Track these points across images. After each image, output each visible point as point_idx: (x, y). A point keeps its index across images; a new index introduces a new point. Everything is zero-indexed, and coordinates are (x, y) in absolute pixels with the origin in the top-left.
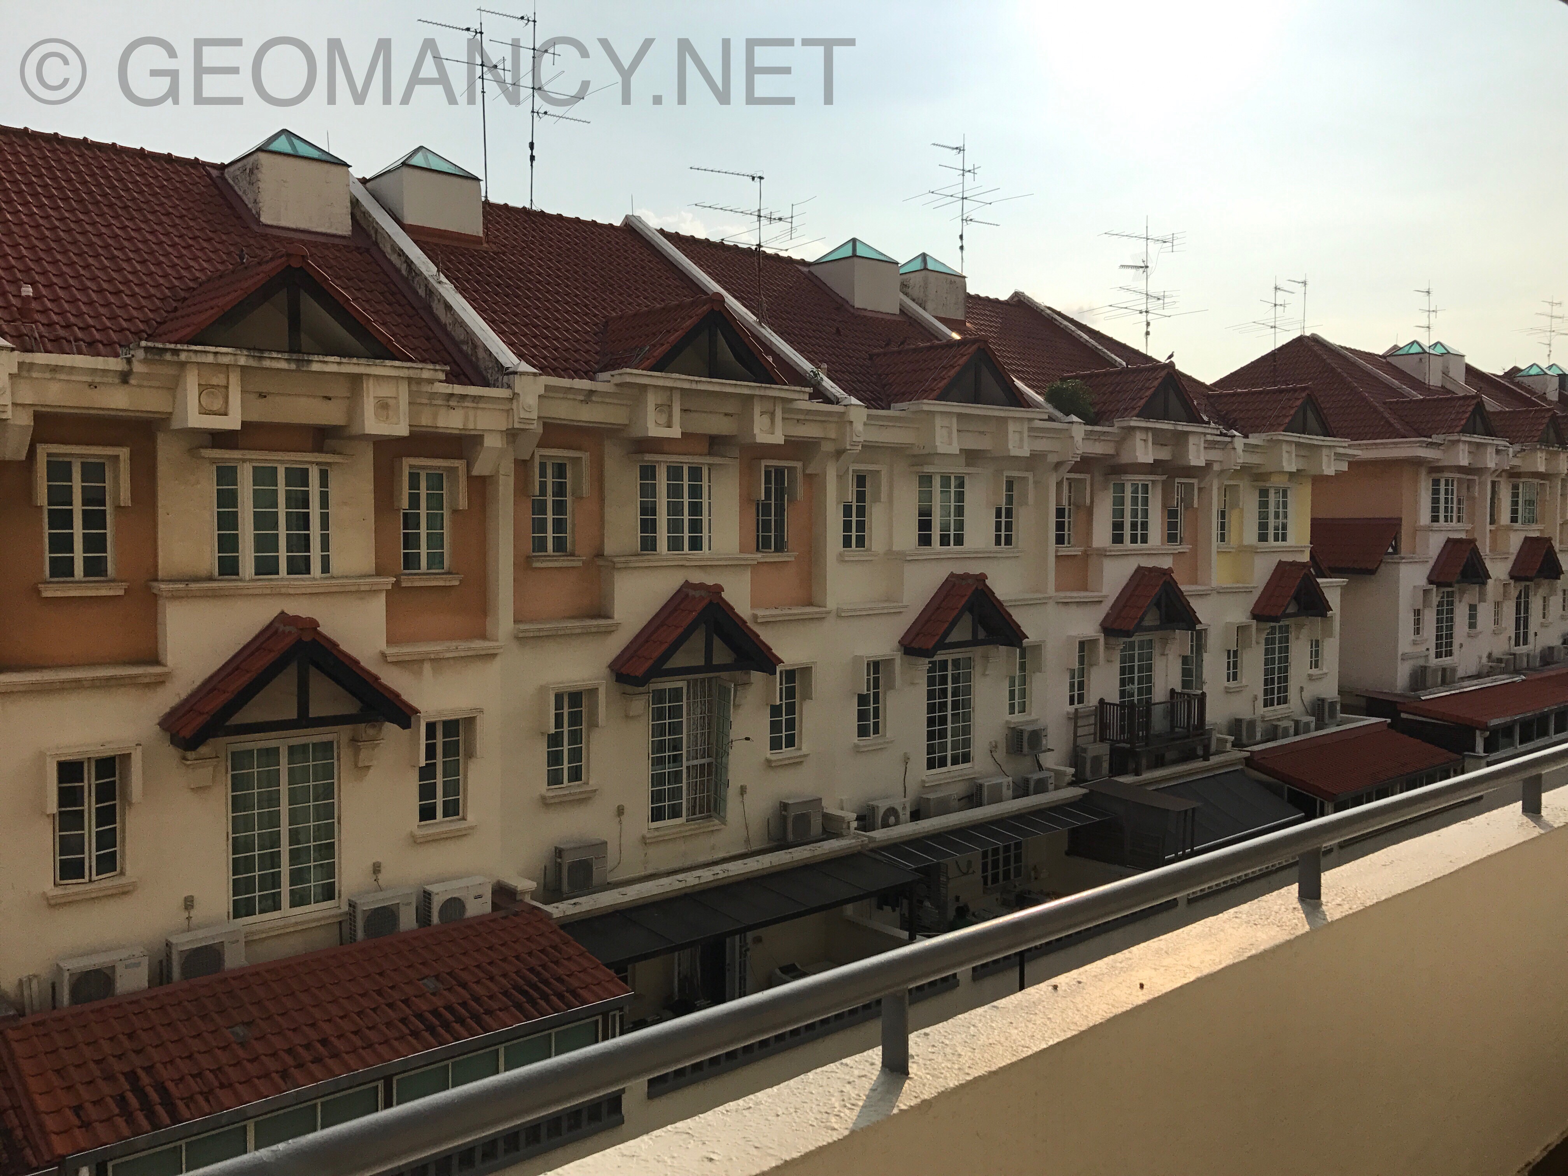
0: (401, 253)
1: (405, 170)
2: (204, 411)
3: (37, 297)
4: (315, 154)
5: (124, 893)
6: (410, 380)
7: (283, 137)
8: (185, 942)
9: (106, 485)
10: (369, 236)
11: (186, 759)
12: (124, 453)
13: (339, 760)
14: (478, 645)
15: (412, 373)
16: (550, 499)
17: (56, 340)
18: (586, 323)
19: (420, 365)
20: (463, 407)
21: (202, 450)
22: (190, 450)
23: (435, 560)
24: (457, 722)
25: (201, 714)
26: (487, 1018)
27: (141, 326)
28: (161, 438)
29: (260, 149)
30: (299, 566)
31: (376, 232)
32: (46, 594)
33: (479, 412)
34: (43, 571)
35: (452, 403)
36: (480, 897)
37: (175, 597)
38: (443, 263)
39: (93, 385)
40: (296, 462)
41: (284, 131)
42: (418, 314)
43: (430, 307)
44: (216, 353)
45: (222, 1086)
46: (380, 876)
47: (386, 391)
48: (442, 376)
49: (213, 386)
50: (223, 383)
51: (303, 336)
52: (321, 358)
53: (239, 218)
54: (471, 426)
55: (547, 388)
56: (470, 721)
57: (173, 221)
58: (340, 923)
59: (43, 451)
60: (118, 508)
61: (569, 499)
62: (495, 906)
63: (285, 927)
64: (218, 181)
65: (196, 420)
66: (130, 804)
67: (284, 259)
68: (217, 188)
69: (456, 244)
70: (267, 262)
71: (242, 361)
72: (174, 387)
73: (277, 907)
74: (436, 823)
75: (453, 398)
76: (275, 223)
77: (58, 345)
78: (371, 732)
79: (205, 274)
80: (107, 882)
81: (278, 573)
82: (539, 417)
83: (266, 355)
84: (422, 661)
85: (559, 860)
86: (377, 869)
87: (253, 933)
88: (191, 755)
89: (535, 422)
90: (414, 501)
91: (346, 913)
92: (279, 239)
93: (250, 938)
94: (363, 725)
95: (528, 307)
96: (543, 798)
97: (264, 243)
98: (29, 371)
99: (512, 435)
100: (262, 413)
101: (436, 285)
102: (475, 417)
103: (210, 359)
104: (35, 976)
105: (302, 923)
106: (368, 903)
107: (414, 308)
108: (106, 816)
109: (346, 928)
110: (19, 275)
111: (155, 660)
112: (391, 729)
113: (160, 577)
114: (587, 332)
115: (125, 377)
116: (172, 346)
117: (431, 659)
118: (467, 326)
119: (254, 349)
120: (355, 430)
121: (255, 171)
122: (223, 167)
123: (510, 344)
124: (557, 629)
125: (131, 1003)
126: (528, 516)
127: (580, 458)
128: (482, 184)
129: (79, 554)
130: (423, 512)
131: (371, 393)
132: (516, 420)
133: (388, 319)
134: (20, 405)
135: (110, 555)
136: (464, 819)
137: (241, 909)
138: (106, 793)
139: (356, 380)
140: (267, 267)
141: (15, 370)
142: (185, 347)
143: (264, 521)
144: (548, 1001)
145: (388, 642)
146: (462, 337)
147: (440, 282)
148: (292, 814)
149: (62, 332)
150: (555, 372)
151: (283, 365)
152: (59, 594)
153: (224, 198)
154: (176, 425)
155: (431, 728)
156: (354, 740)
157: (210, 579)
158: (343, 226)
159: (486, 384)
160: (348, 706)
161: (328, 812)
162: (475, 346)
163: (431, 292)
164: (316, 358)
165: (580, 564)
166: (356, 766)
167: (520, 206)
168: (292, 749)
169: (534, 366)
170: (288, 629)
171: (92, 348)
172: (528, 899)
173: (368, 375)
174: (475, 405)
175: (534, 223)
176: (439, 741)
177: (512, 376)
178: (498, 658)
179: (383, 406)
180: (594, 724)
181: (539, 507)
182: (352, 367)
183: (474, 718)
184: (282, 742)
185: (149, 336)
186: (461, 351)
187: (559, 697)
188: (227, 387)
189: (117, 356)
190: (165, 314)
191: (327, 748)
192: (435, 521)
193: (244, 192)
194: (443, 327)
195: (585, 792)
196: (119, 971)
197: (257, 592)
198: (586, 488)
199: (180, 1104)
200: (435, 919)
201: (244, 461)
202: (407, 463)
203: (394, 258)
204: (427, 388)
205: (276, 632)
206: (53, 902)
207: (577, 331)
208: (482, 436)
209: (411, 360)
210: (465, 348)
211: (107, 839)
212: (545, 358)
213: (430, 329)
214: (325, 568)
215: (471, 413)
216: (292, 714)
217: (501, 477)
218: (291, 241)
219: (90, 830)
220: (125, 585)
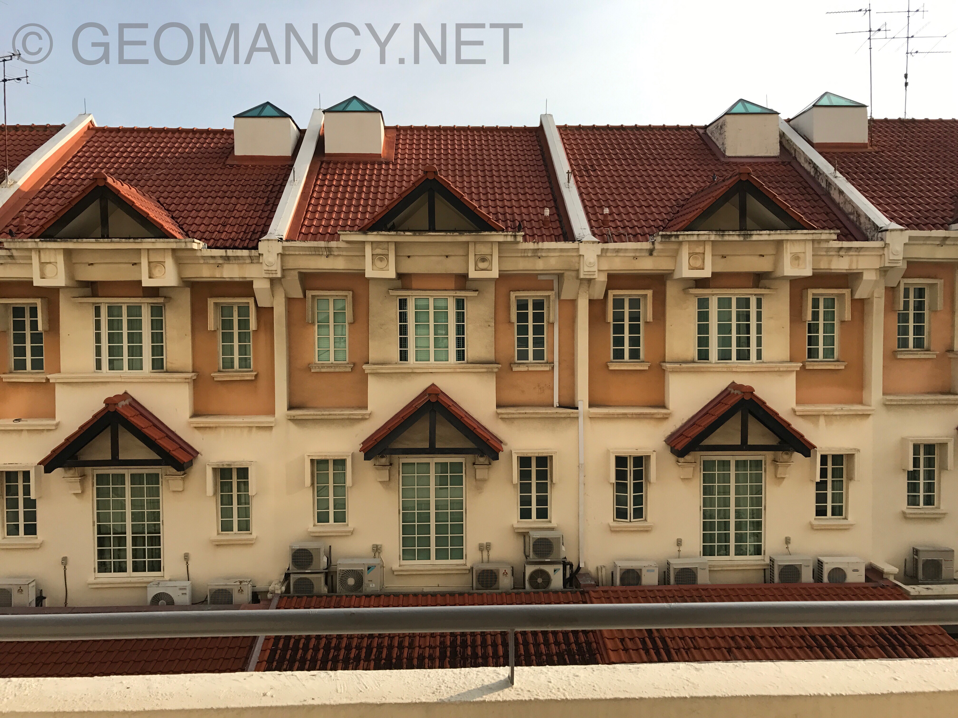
0: (811, 162)
1: (815, 109)
2: (692, 268)
3: (611, 214)
4: (759, 110)
5: (647, 531)
6: (813, 241)
7: (740, 104)
8: (678, 564)
9: (641, 310)
10: (791, 154)
11: (678, 462)
12: (649, 293)
13: (765, 471)
14: (857, 408)
15: (815, 237)
16: (911, 313)
17: (619, 235)
18: (944, 191)
19: (820, 231)
20: (849, 256)
21: (690, 290)
22: (684, 290)
23: (829, 353)
24: (841, 456)
25: (687, 437)
26: (859, 649)
27: (660, 223)
28: (669, 284)
29: (726, 114)
30: (743, 356)
31: (795, 150)
32: (611, 368)
33: (860, 258)
34: (610, 357)
35: (841, 253)
36: (857, 571)
37: (674, 371)
38: (838, 163)
39: (635, 258)
40: (743, 294)
41: (741, 100)
42: (821, 198)
43: (829, 194)
44: (698, 235)
45: (695, 648)
46: (790, 546)
47: (797, 249)
48: (835, 237)
49: (697, 253)
50: (702, 251)
51: (747, 218)
52: (758, 232)
53: (714, 155)
54: (854, 267)
55: (911, 238)
56: (851, 456)
57: (678, 162)
58: (765, 569)
59: (611, 293)
60: (646, 323)
61: (926, 312)
62: (867, 579)
63: (732, 566)
64: (704, 136)
65: (687, 273)
66: (650, 483)
67: (737, 176)
68: (703, 140)
69: (849, 150)
70: (728, 179)
71: (713, 238)
72: (675, 255)
73: (727, 554)
74: (827, 519)
75: (843, 250)
76: (734, 155)
77: (620, 238)
78: (785, 457)
79: (695, 190)
80: (637, 523)
81: (731, 359)
82: (904, 258)
83: (727, 233)
84: (819, 415)
85: (916, 557)
86: (788, 541)
87: (714, 566)
88: (681, 460)
89: (901, 262)
90: (815, 316)
91: (768, 565)
92: (736, 164)
93: (712, 569)
94: (781, 452)
95: (899, 185)
96: (904, 513)
97: (727, 167)
98: (606, 253)
99: (884, 271)
100: (724, 267)
101: (834, 179)
102: (857, 261)
103: (695, 238)
104: (604, 567)
105: (743, 566)
106: (783, 561)
107: (817, 195)
108: (638, 488)
109: (768, 573)
110: (603, 203)
111: (663, 406)
112: (798, 456)
113: (666, 361)
114: (944, 197)
115: (651, 252)
116: (675, 233)
117: (825, 415)
118: (853, 202)
119: (720, 230)
120: (778, 274)
121: (723, 127)
122: (706, 127)
123: (885, 212)
124: (916, 401)
125: (649, 591)
126: (895, 325)
127: (936, 284)
128: (868, 109)
129: (627, 348)
130: (821, 322)
131: (789, 251)
132: (887, 261)
133: (800, 204)
134: (602, 271)
135: (641, 348)
136: (846, 518)
137: (707, 551)
138: (638, 475)
139: (779, 243)
140: (727, 183)
141: (599, 253)
142: (682, 233)
143: (724, 329)
144: (905, 650)
145: (797, 403)
146: (850, 210)
147: (836, 177)
148: (737, 500)
149: (622, 231)
150: (919, 227)
151: (736, 238)
152: (617, 368)
153: (706, 145)
154: (676, 276)
155: (824, 459)
156: (775, 461)
157: (693, 362)
158: (774, 150)
159: (867, 239)
160: (771, 440)
161: (758, 502)
162: (859, 216)
163: (829, 184)
164: (755, 232)
165: (935, 357)
166: (776, 476)
167: (896, 117)
168: (737, 462)
169: (901, 224)
170: (736, 392)
171: (636, 238)
172: (891, 578)
173: (787, 240)
174: (857, 253)
175: (907, 127)
176: (830, 467)
177: (884, 233)
178: (871, 417)
179: (796, 258)
180: (944, 467)
181: (903, 318)
182: (776, 236)
183: (853, 455)
184: (732, 457)
185: (664, 228)
186: (849, 219)
187: (916, 448)
188: (704, 254)
189: (647, 241)
190: (672, 215)
191: (758, 464)
192: (830, 328)
193: (717, 139)
194: (837, 205)
195: (937, 514)
196: (644, 572)
197: (719, 370)
198: (940, 305)
199: (673, 651)
200: (825, 579)
201: (713, 295)
202: (811, 293)
203: (806, 166)
204: (824, 245)
205: (729, 393)
206: (612, 529)
207: (937, 197)
208: (862, 273)
209: (814, 229)
210: (852, 217)
211: (638, 500)
212: (910, 218)
213: (829, 208)
214: (759, 357)
215: (854, 258)
216: (738, 441)
217: (875, 300)
218: (743, 164)
219: (630, 494)
220: (649, 364)
